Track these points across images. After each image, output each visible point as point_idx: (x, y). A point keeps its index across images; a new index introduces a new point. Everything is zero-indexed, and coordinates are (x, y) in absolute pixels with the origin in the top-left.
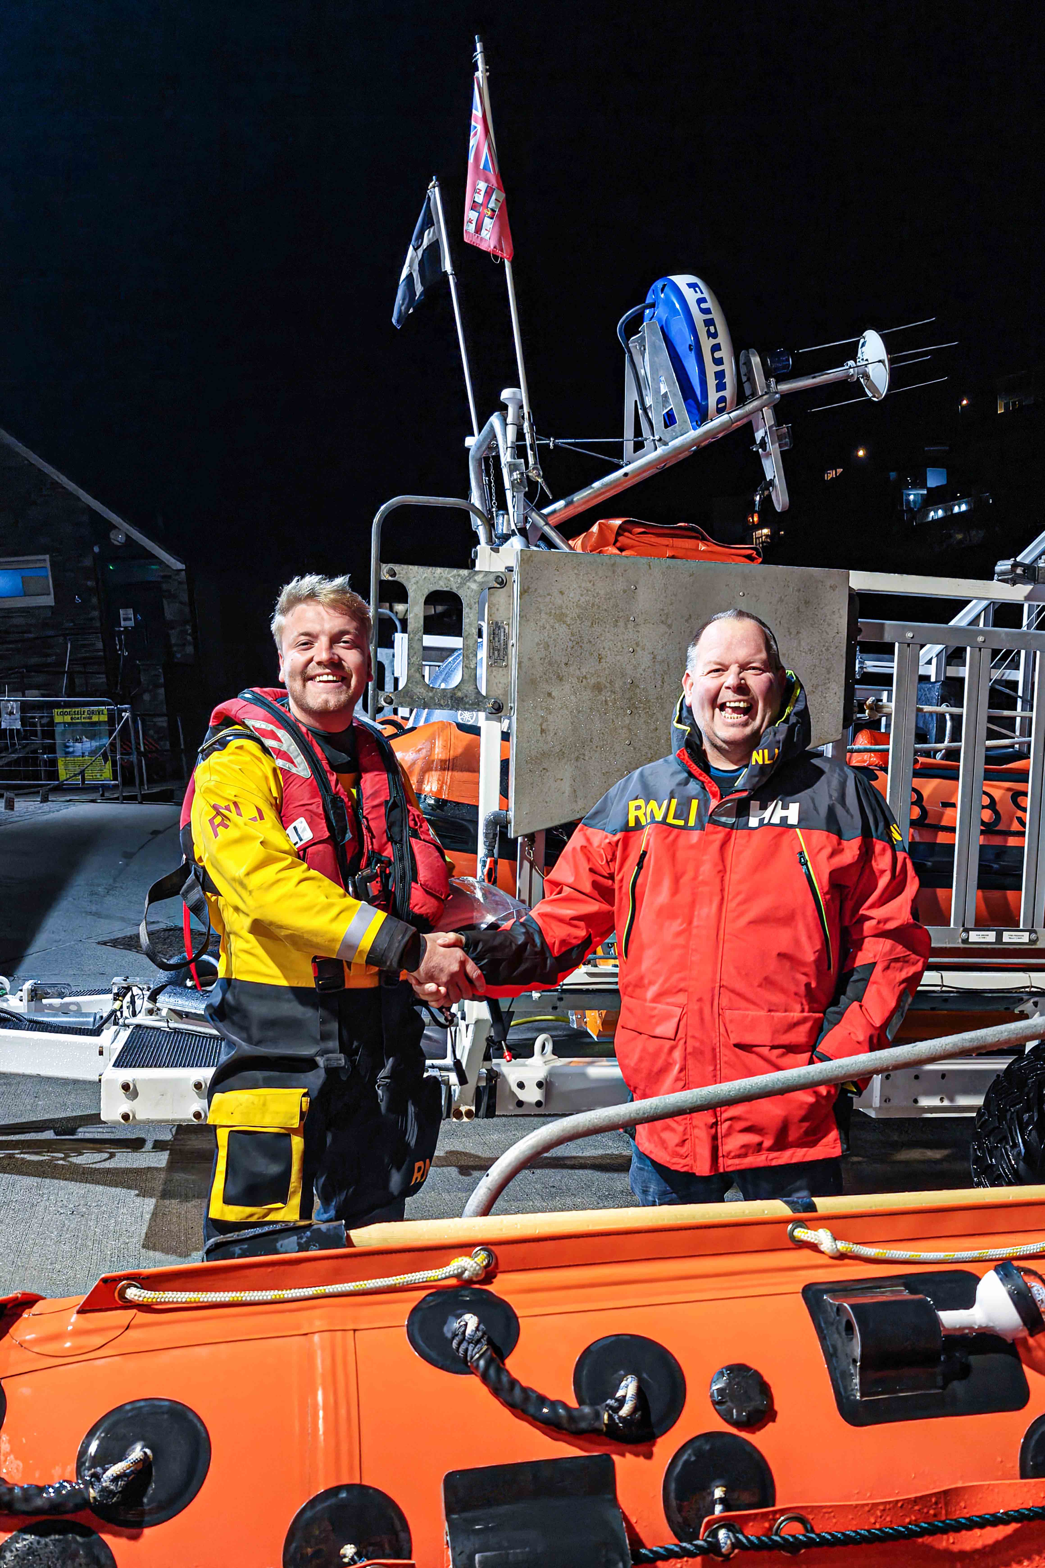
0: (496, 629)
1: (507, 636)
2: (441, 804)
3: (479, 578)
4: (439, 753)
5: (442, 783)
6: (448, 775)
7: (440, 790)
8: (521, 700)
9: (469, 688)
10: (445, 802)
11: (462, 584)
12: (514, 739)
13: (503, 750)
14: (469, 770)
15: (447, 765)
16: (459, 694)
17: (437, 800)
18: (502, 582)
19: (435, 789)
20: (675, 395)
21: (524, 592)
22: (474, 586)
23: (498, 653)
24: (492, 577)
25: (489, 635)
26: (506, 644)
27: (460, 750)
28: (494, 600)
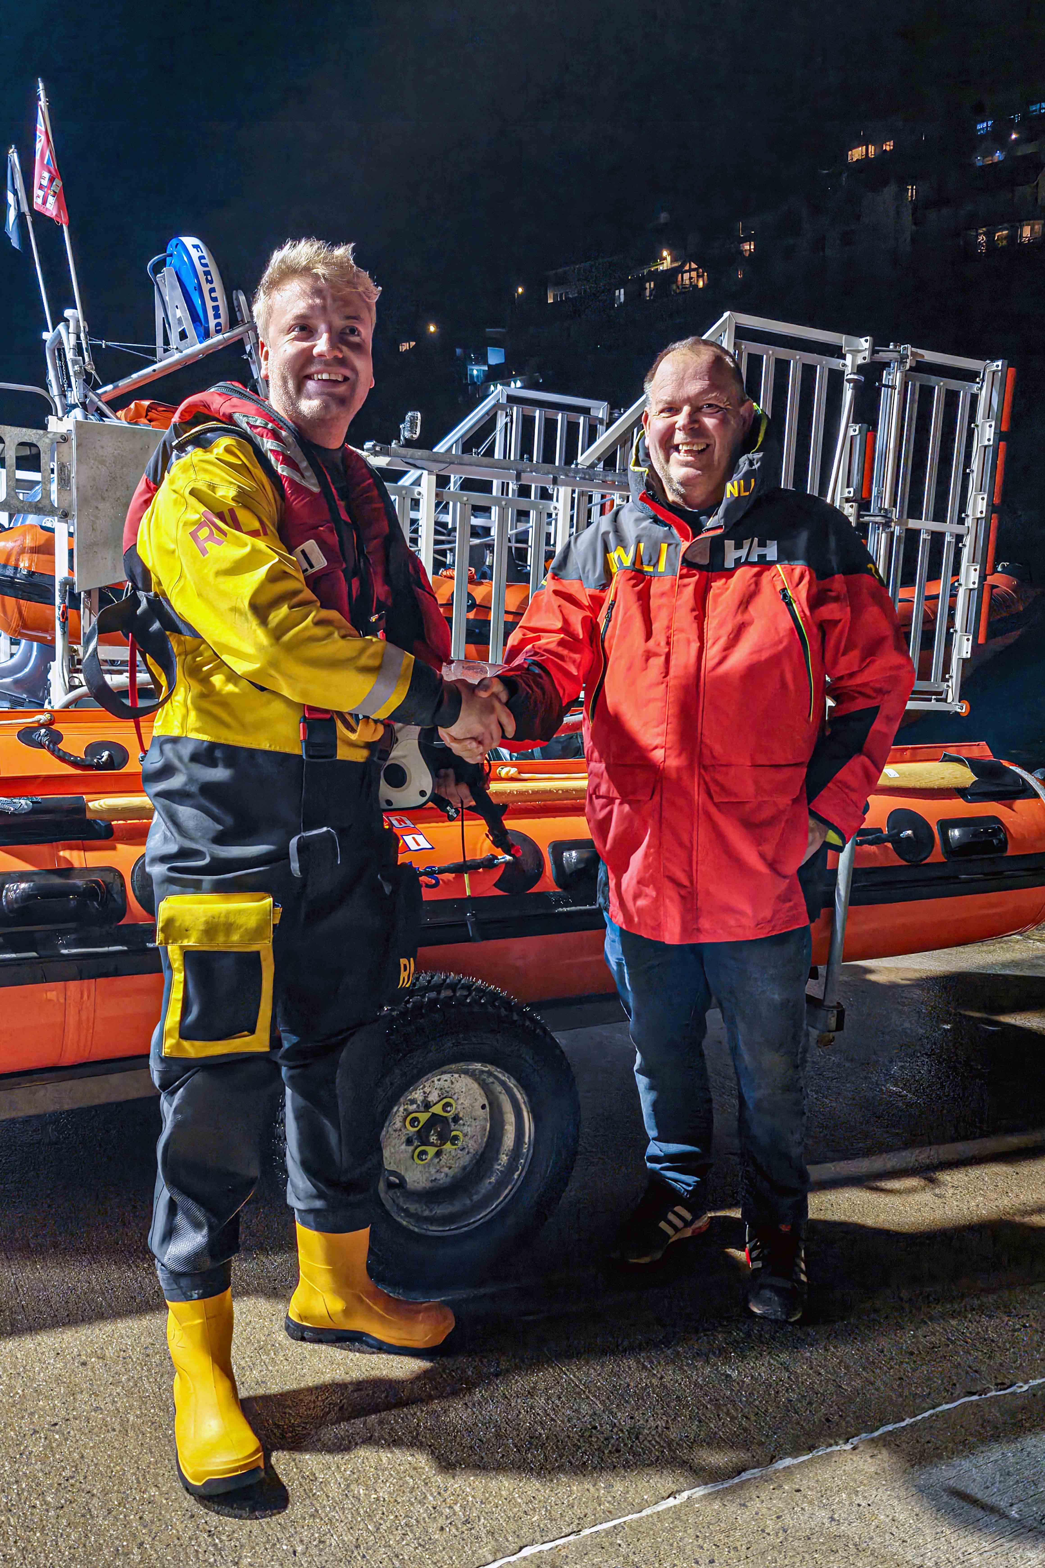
0: (62, 467)
1: (70, 472)
2: (31, 574)
3: (50, 436)
4: (29, 542)
5: (31, 561)
6: (35, 556)
7: (30, 566)
8: (79, 510)
9: (46, 502)
10: (34, 573)
11: (40, 439)
12: (76, 536)
13: (70, 543)
14: (49, 554)
15: (35, 550)
16: (40, 505)
17: (29, 571)
18: (65, 439)
19: (27, 565)
20: (186, 319)
21: (79, 446)
22: (47, 441)
23: (64, 482)
24: (59, 436)
25: (58, 471)
26: (69, 477)
27: (42, 542)
28: (61, 450)
